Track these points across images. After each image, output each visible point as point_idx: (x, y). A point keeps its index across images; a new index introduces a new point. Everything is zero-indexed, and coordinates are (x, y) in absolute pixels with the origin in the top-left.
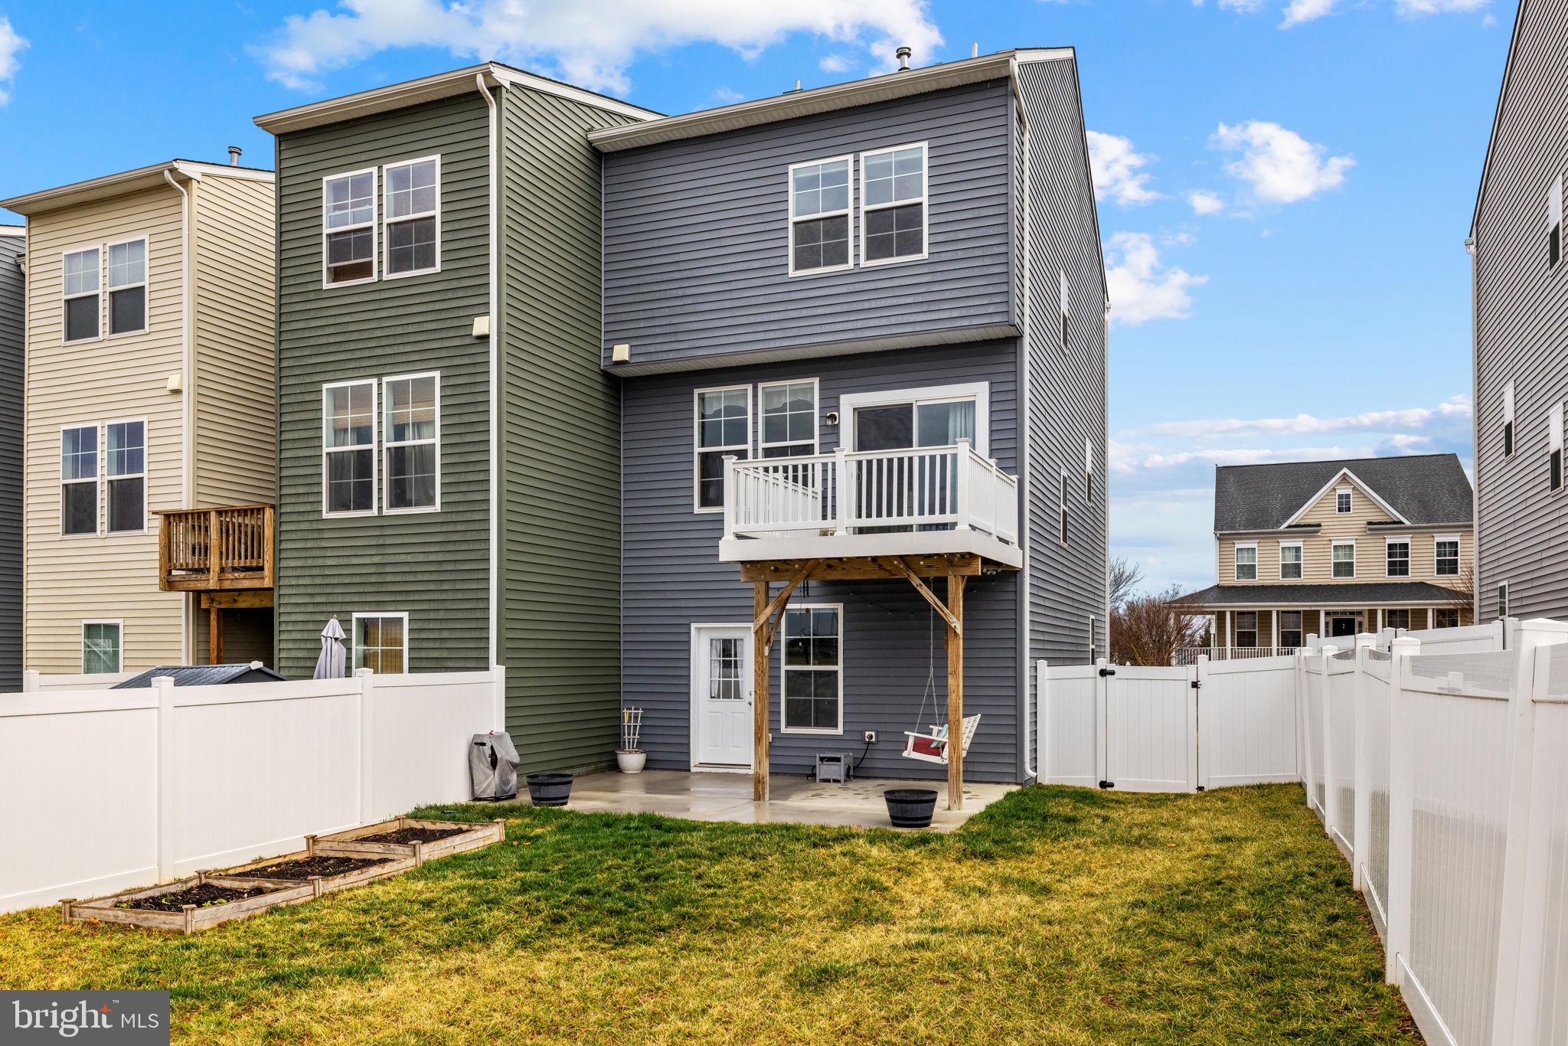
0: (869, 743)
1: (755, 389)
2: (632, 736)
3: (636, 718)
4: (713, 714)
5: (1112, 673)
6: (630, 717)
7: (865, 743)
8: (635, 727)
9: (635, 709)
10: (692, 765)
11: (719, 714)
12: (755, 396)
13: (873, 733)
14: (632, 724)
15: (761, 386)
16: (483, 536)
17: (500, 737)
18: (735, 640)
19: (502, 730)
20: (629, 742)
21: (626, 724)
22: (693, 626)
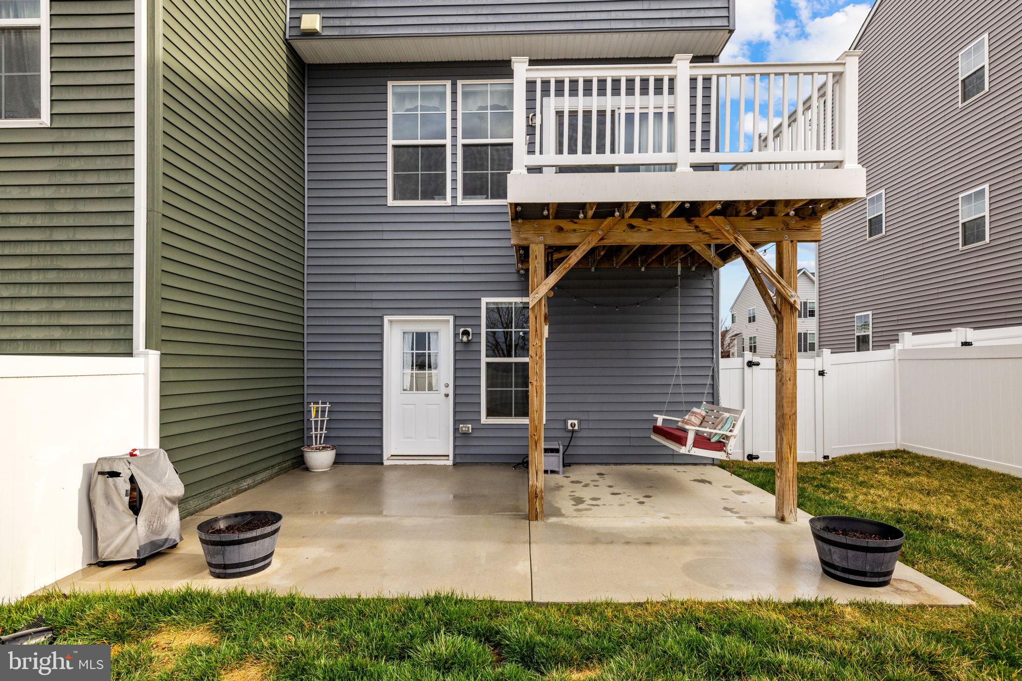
0: (573, 431)
1: (454, 85)
2: (319, 432)
3: (323, 412)
4: (405, 406)
5: (758, 364)
6: (317, 411)
7: (569, 431)
8: (322, 422)
9: (322, 403)
10: (385, 458)
11: (413, 406)
12: (454, 93)
13: (576, 422)
14: (320, 419)
15: (460, 83)
16: (122, 164)
17: (149, 454)
18: (429, 333)
19: (154, 442)
20: (316, 437)
21: (313, 419)
22: (386, 319)
